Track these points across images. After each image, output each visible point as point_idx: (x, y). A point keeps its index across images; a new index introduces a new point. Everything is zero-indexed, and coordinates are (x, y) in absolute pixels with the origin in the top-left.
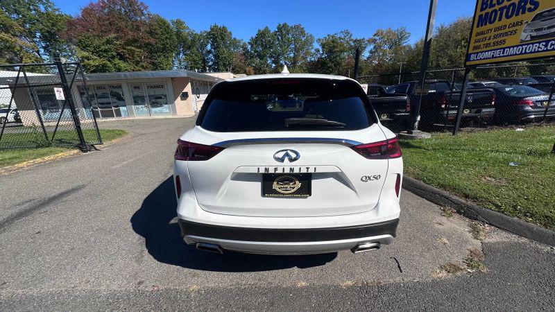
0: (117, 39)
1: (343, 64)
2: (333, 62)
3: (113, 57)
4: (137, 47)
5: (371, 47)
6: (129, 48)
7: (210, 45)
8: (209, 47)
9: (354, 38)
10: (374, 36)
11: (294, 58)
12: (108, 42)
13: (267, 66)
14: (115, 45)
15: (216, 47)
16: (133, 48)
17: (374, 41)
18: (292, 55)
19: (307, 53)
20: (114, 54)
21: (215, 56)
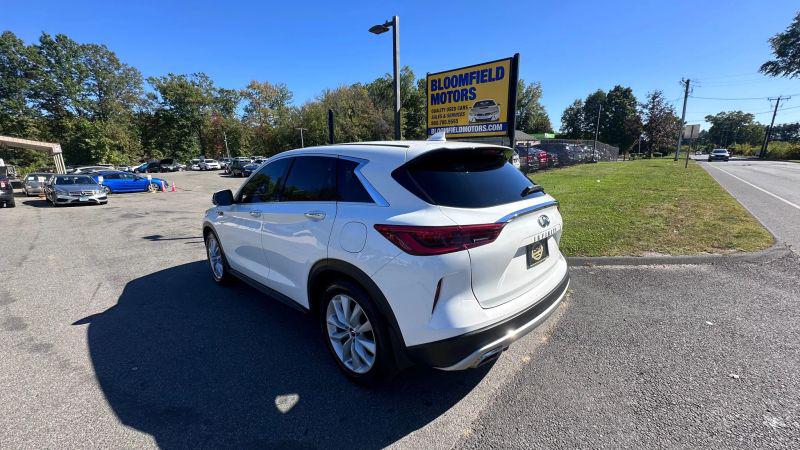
1: (207, 123)
2: (187, 119)
5: (245, 103)
9: (217, 86)
10: (248, 88)
13: (26, 114)
17: (249, 95)
18: (94, 98)
19: (130, 99)
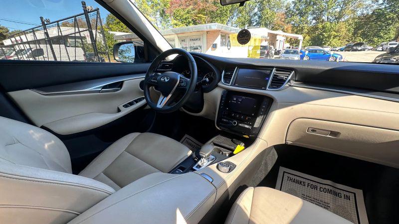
0: (193, 10)
3: (189, 23)
4: (204, 15)
6: (199, 15)
7: (257, 8)
8: (256, 10)
11: (340, 12)
12: (188, 13)
14: (192, 14)
15: (261, 10)
16: (201, 15)
18: (338, 10)
20: (190, 20)
21: (259, 17)
